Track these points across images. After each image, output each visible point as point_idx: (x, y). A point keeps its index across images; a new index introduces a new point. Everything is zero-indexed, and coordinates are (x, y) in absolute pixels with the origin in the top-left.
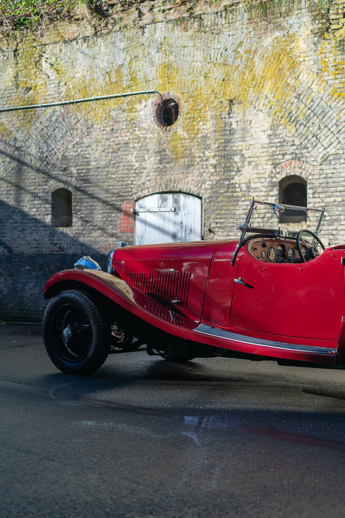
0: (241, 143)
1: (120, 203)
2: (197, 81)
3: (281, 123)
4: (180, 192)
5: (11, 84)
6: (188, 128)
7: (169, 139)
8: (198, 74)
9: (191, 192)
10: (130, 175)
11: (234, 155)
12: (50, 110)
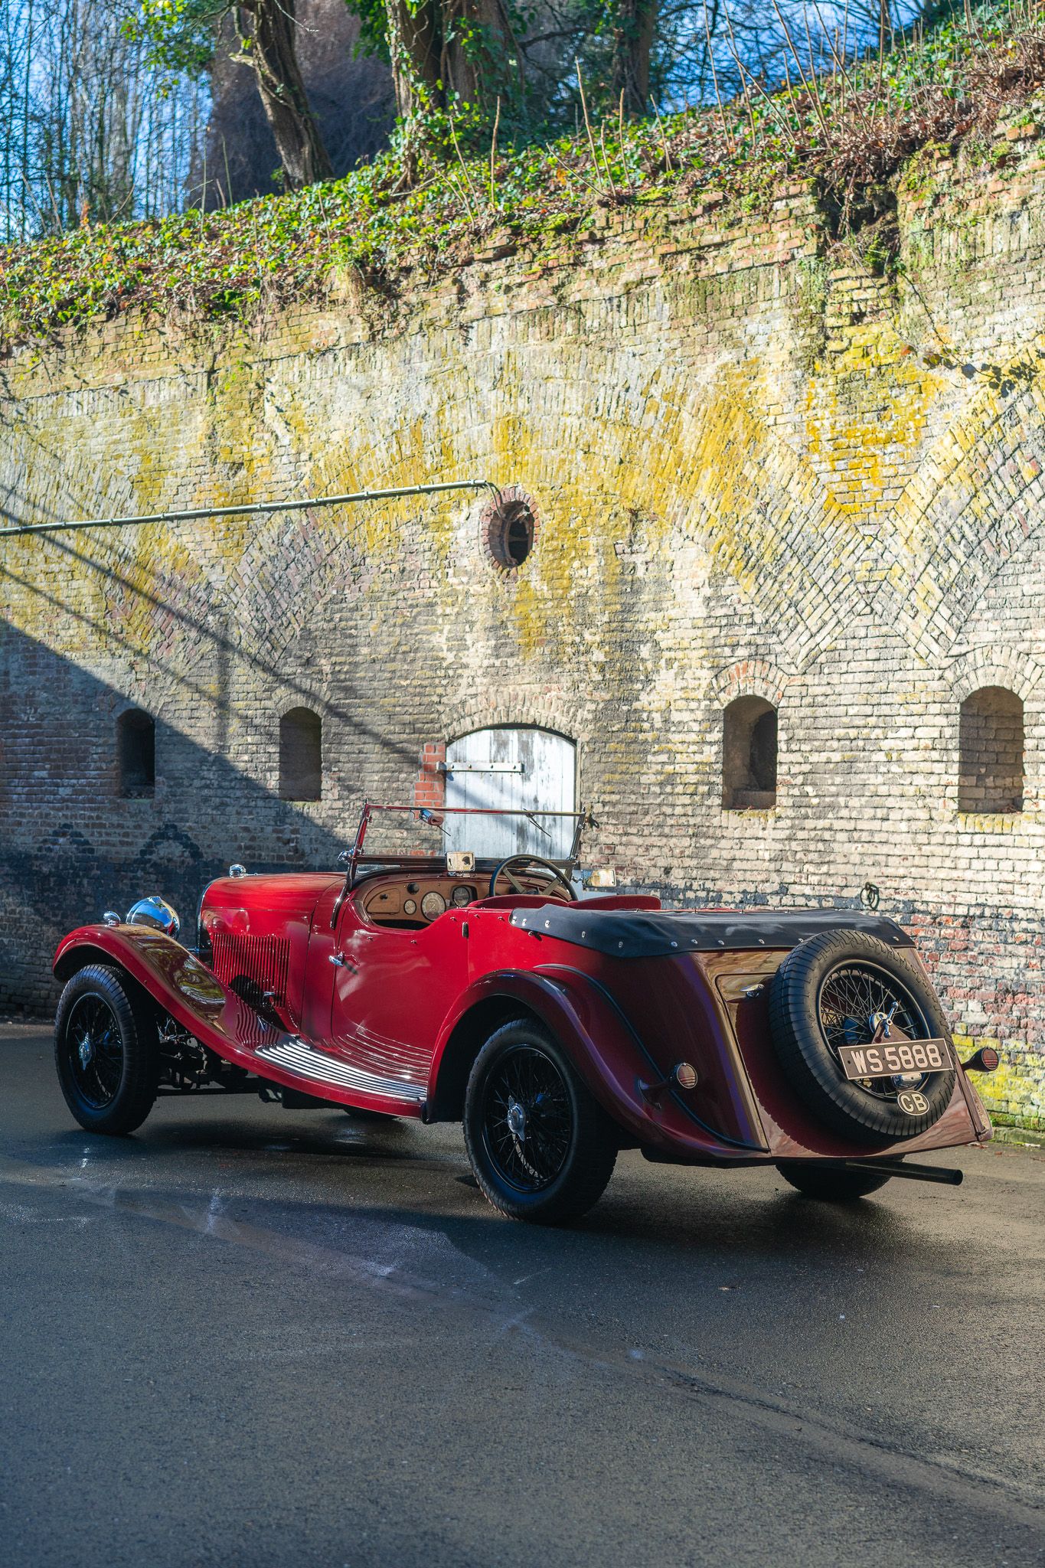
0: (653, 615)
1: (415, 748)
2: (571, 462)
3: (730, 570)
4: (534, 726)
5: (201, 452)
6: (550, 574)
7: (514, 598)
8: (573, 446)
9: (556, 728)
10: (437, 681)
11: (640, 642)
12: (278, 519)
